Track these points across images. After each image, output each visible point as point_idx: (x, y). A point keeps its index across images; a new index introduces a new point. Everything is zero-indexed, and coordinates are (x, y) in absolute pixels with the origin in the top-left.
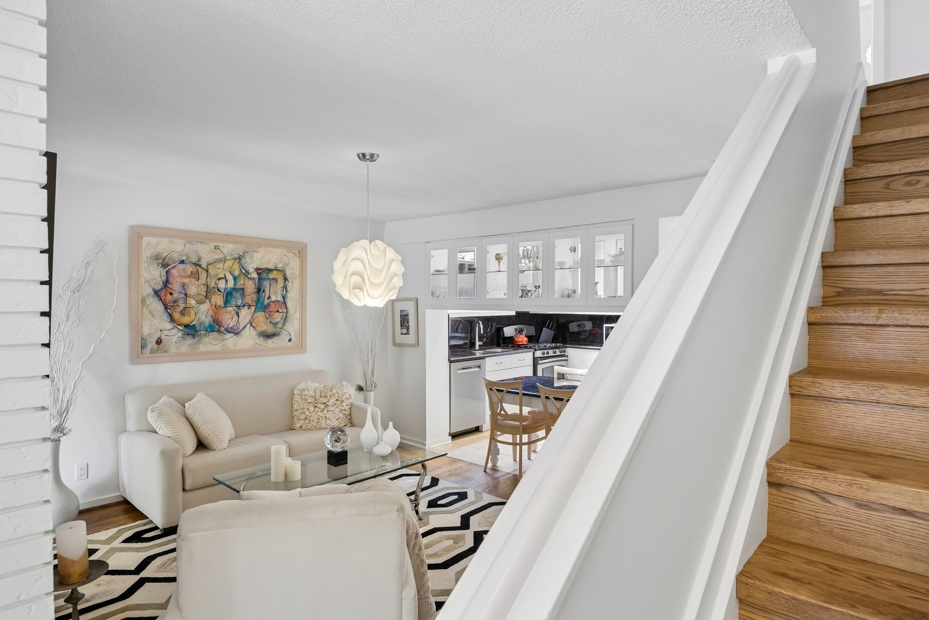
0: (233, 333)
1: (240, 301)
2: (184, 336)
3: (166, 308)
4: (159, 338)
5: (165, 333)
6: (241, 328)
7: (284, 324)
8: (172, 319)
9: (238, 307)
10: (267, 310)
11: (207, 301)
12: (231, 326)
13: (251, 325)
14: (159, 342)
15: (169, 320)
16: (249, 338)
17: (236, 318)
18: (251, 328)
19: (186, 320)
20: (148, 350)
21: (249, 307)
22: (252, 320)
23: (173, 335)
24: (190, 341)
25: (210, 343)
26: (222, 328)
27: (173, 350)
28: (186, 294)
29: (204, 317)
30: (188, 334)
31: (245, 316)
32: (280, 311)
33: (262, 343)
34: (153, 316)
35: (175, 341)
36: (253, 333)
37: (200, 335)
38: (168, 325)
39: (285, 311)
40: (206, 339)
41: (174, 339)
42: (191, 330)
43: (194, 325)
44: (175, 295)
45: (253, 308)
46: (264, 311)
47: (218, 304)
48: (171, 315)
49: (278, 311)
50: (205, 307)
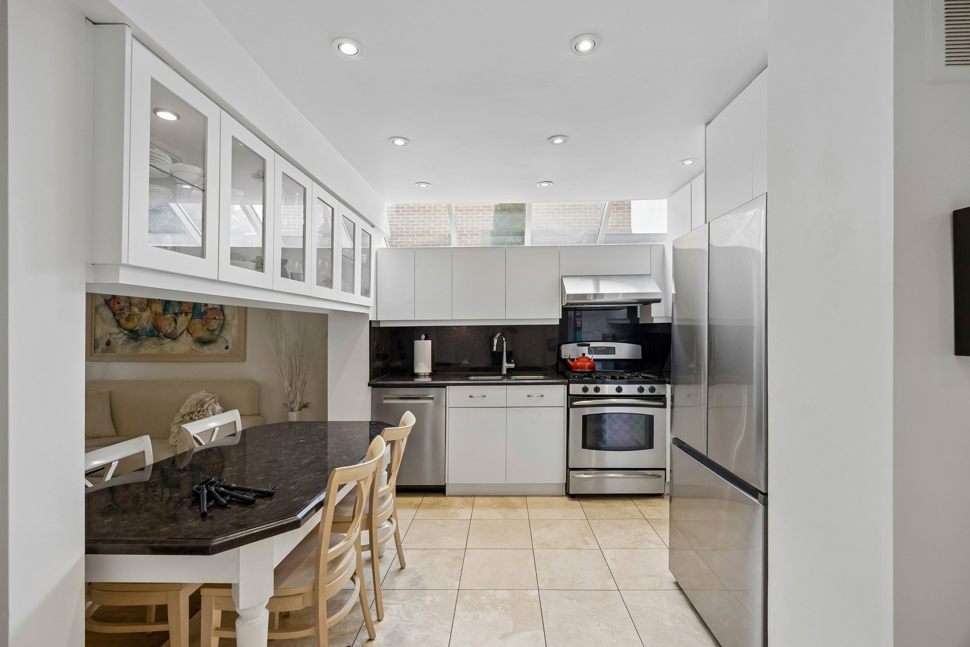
0: (171, 339)
1: (178, 309)
2: (128, 340)
3: (114, 315)
4: (109, 341)
5: (114, 336)
6: (178, 334)
7: (221, 331)
8: (119, 325)
9: (176, 314)
10: (203, 317)
11: (148, 309)
12: (169, 331)
13: (188, 331)
14: (108, 343)
15: (117, 325)
16: (185, 344)
17: (173, 324)
18: (188, 334)
19: (130, 325)
20: (99, 350)
21: (186, 314)
22: (189, 326)
23: (120, 338)
24: (133, 344)
25: (149, 347)
26: (161, 334)
27: (119, 351)
28: (130, 303)
29: (145, 323)
30: (132, 338)
31: (182, 324)
32: (217, 318)
33: (197, 349)
34: (104, 322)
35: (120, 343)
36: (190, 339)
37: (141, 340)
38: (116, 330)
39: (223, 318)
40: (147, 343)
41: (120, 342)
42: (134, 335)
43: (137, 330)
44: (122, 304)
45: (190, 316)
46: (201, 318)
47: (158, 311)
48: (118, 322)
49: (215, 318)
50: (146, 314)
